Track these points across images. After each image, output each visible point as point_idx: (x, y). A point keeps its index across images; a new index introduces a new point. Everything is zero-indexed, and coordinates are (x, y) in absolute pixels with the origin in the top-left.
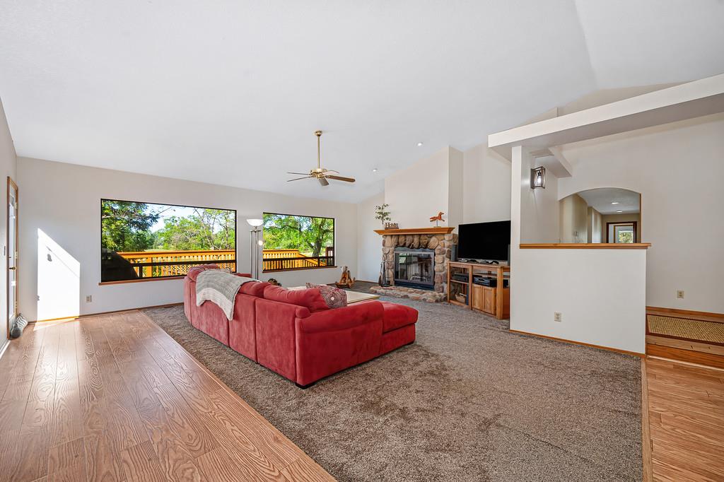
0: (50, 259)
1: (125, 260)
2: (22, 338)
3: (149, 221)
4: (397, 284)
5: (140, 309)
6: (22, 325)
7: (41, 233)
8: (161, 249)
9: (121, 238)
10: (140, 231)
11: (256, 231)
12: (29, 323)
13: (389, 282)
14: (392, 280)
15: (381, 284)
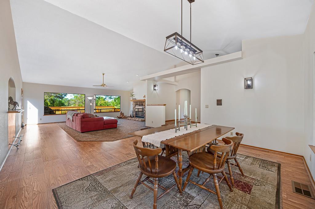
0: (30, 108)
1: (51, 109)
2: (24, 127)
3: (63, 96)
4: (136, 117)
5: (55, 123)
6: (24, 125)
7: (28, 102)
8: (72, 106)
9: (53, 102)
10: (60, 100)
11: (90, 101)
12: (25, 125)
13: (134, 116)
14: (135, 116)
15: (131, 117)
